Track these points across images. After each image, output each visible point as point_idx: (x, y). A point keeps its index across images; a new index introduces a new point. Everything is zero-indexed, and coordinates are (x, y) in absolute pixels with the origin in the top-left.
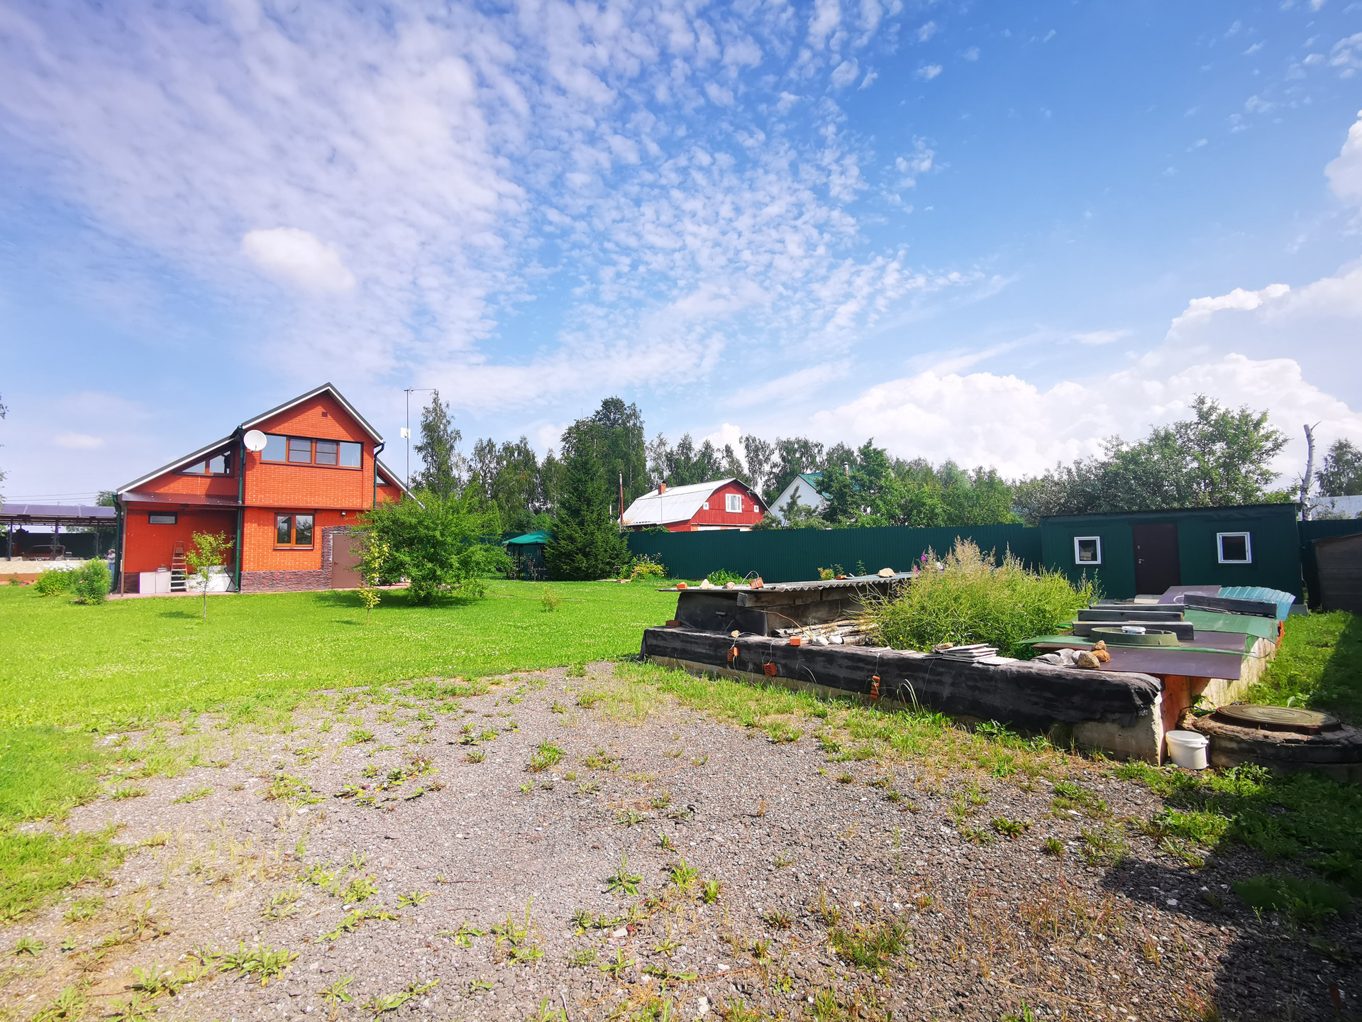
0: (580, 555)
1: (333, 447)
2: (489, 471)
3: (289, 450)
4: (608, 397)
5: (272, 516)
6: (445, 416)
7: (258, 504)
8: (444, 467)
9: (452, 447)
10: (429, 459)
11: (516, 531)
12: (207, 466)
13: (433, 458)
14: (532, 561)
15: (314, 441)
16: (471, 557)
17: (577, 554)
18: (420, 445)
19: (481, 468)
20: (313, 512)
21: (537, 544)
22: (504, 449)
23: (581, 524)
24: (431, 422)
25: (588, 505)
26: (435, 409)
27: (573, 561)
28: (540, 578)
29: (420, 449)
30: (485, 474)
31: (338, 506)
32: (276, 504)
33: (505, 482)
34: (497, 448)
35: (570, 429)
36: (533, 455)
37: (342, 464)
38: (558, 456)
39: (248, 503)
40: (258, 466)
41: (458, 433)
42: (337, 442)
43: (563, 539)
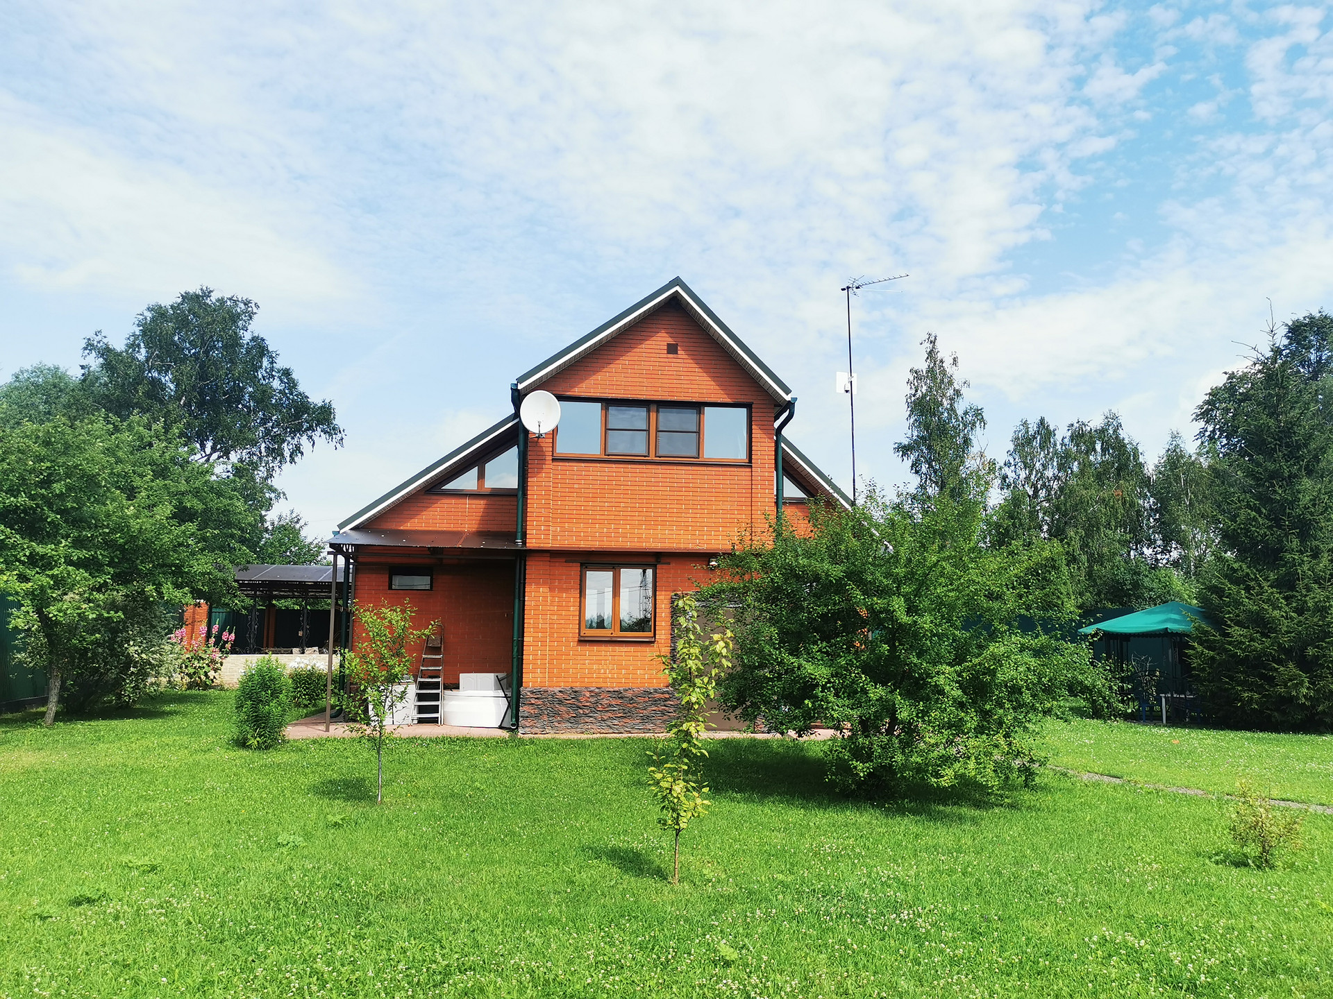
0: (1291, 665)
1: (689, 417)
2: (1044, 485)
3: (607, 429)
4: (1300, 315)
5: (575, 569)
6: (951, 383)
7: (549, 544)
8: (952, 483)
9: (967, 442)
10: (924, 468)
11: (1109, 605)
12: (481, 476)
13: (930, 466)
14: (1152, 673)
15: (653, 407)
16: (993, 673)
17: (1280, 662)
18: (906, 442)
19: (1028, 478)
20: (652, 560)
21: (1165, 634)
22: (1072, 438)
23: (1287, 584)
24: (924, 396)
25: (1304, 536)
26: (931, 371)
27: (1270, 680)
28: (1178, 718)
29: (904, 450)
30: (1036, 492)
31: (703, 546)
32: (584, 545)
33: (1081, 504)
34: (1059, 438)
35: (1214, 393)
36: (1135, 450)
37: (709, 453)
38: (1191, 447)
39: (532, 543)
40: (549, 465)
41: (978, 413)
42: (698, 407)
43: (1238, 624)
